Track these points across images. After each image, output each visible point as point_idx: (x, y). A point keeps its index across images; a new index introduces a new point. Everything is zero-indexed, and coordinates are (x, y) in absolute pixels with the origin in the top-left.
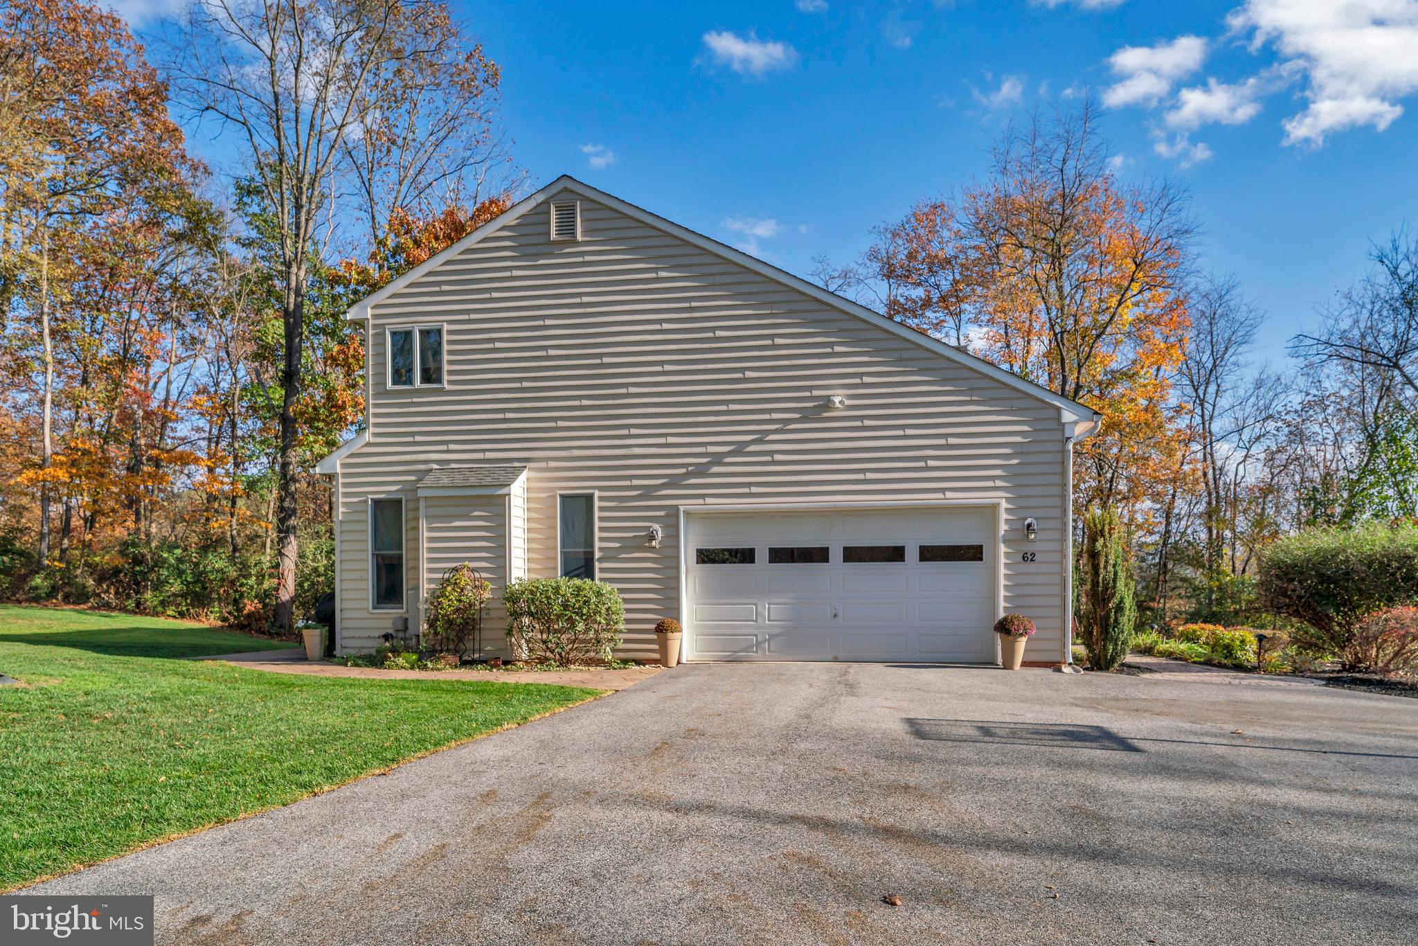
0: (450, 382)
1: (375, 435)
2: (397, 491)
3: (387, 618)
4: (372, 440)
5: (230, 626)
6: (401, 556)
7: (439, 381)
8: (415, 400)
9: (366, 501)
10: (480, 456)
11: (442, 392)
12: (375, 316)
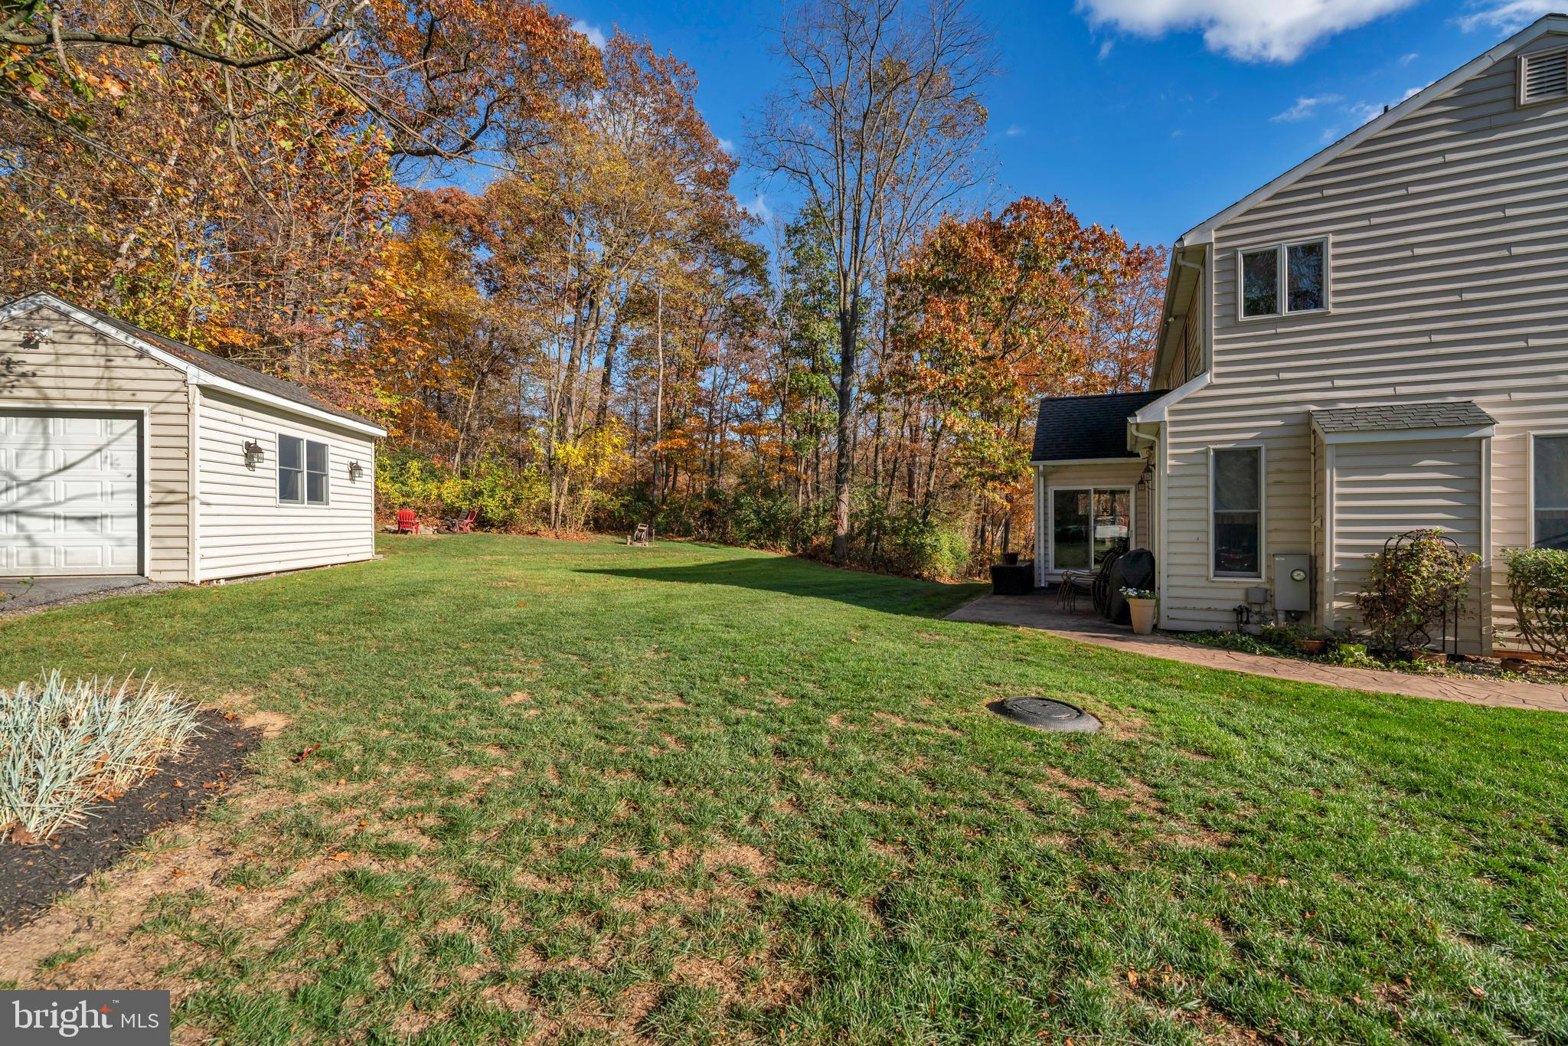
0: (1336, 305)
1: (1218, 375)
2: (1251, 439)
3: (1235, 588)
4: (1216, 381)
5: (800, 556)
6: (1256, 517)
7: (1318, 303)
8: (1279, 330)
9: (1206, 452)
10: (1389, 391)
11: (1326, 317)
12: (1219, 240)
